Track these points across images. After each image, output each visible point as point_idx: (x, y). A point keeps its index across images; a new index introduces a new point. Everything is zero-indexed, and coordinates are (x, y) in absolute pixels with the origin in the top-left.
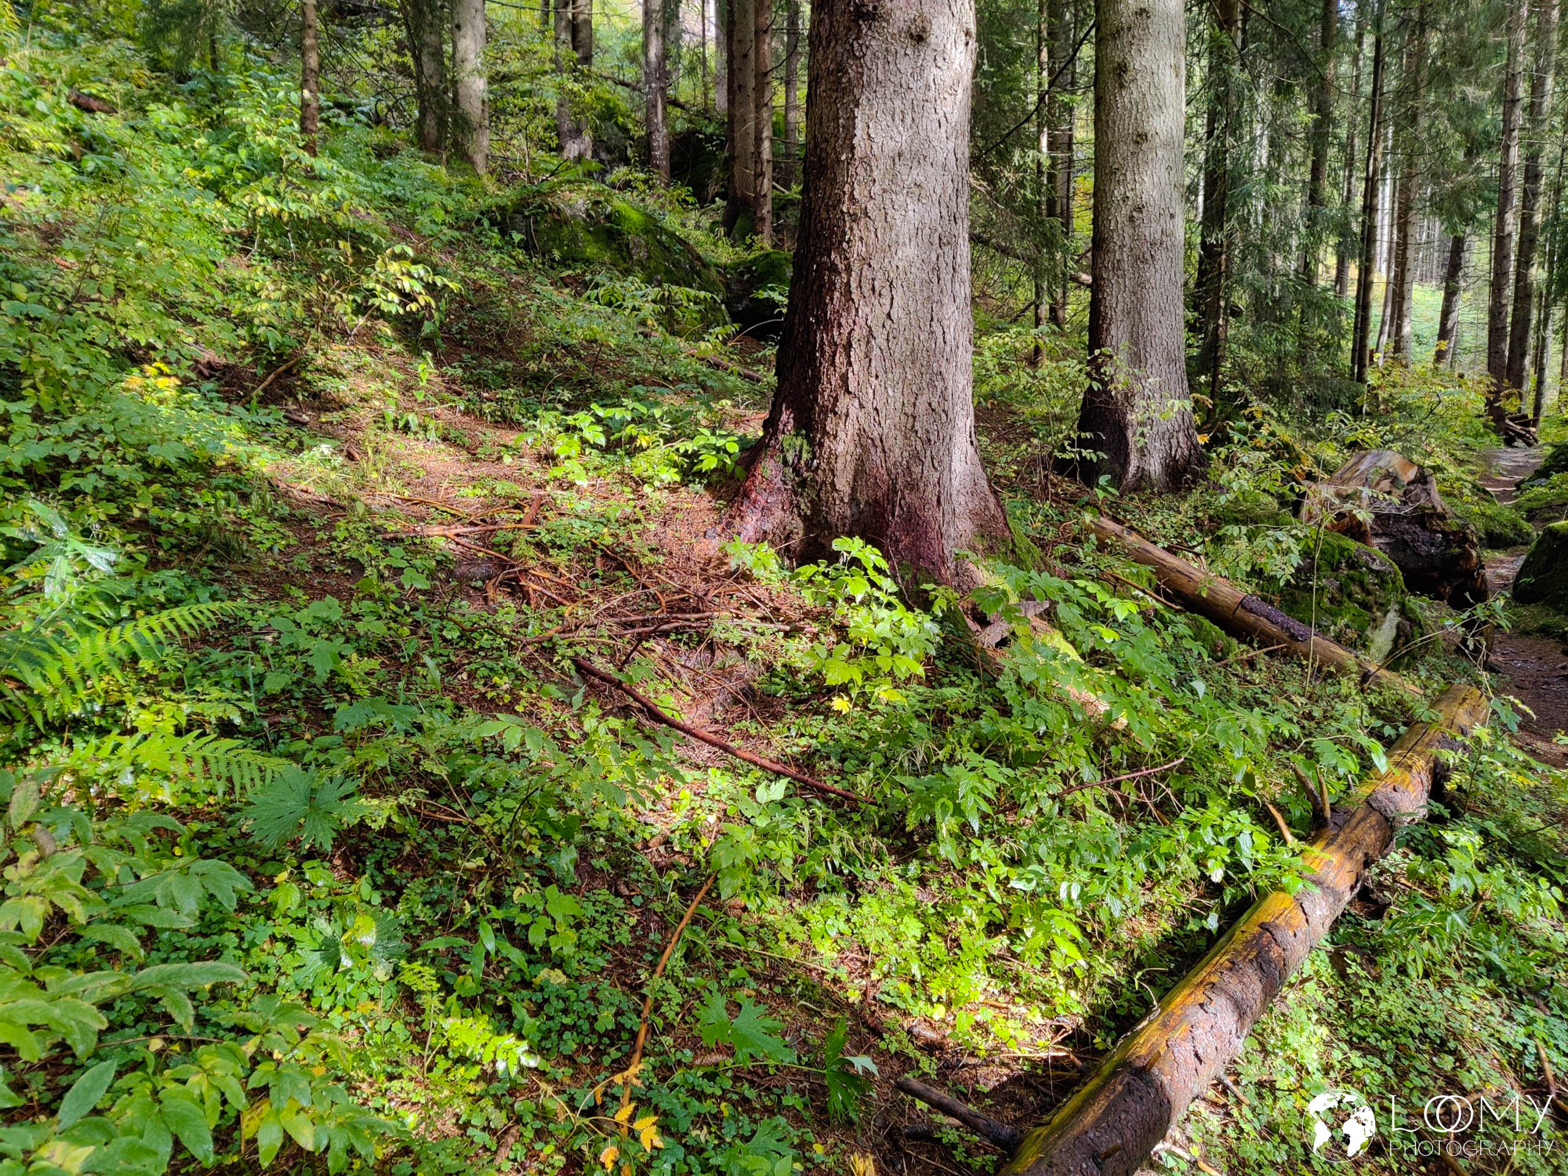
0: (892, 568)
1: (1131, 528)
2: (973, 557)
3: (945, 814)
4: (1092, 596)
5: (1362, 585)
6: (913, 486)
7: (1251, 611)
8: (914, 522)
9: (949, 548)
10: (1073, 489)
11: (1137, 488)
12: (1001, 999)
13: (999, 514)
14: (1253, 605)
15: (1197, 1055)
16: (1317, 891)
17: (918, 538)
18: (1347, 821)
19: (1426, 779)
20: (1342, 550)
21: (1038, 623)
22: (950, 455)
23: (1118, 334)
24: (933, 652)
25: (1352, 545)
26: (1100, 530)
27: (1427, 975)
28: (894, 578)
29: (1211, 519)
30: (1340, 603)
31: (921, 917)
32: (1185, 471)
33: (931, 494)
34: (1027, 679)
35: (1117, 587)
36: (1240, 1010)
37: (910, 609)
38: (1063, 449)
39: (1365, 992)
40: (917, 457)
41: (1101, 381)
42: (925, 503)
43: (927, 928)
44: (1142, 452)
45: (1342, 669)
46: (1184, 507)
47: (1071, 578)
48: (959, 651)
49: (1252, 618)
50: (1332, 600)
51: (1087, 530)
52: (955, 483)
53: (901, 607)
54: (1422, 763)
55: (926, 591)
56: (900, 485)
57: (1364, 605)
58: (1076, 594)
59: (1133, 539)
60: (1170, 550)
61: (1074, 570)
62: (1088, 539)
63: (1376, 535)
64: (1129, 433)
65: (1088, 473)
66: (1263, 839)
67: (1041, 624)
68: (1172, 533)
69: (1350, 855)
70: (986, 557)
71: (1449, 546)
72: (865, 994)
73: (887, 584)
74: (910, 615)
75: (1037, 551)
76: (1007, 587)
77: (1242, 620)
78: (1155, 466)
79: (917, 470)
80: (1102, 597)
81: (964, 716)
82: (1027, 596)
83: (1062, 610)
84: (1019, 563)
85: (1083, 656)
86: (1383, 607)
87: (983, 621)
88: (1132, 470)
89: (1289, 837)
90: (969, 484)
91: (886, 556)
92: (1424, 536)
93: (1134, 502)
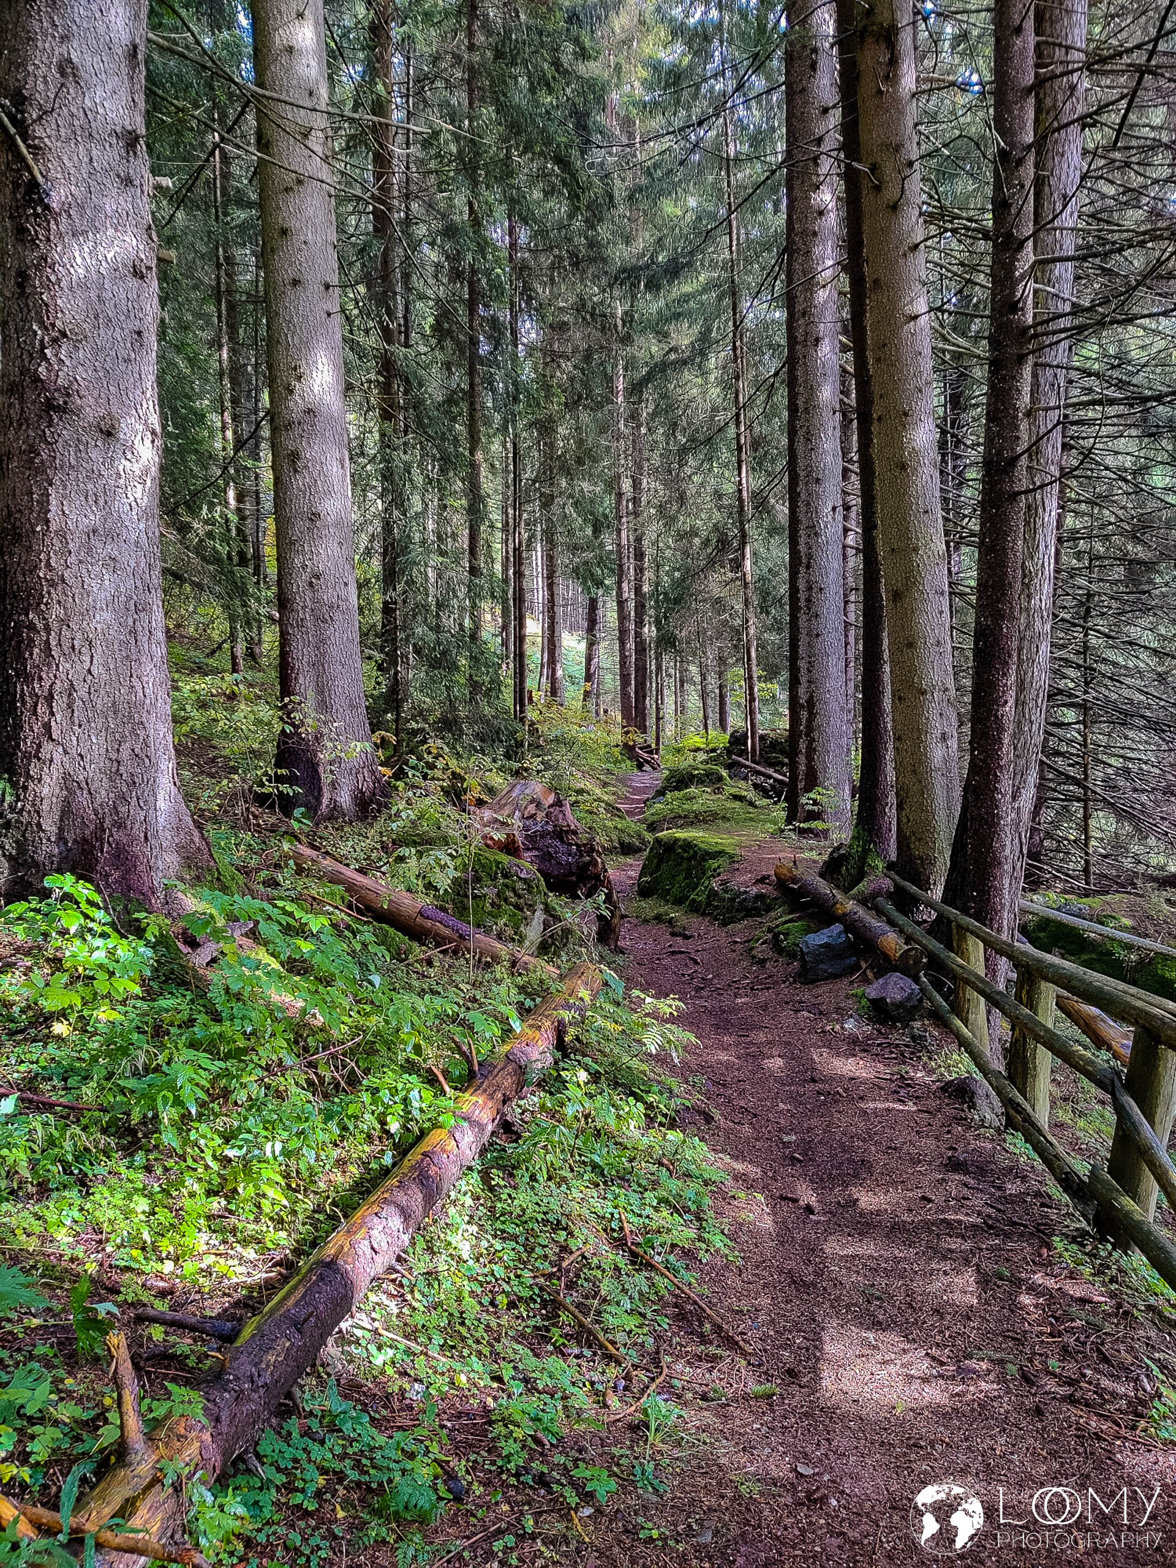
0: (104, 901)
1: (327, 853)
2: (181, 886)
3: (165, 1104)
4: (291, 915)
5: (514, 890)
6: (120, 825)
7: (428, 918)
8: (123, 858)
9: (158, 879)
10: (273, 820)
11: (331, 818)
12: (222, 1247)
13: (204, 847)
14: (429, 913)
15: (373, 1248)
16: (466, 1124)
17: (128, 872)
18: (490, 1072)
19: (551, 1035)
20: (498, 863)
21: (245, 941)
22: (155, 795)
23: (305, 682)
24: (148, 973)
25: (505, 859)
26: (298, 857)
27: (550, 1178)
28: (106, 909)
29: (394, 842)
30: (499, 906)
31: (150, 1196)
32: (371, 801)
33: (138, 831)
34: (235, 988)
35: (314, 904)
36: (405, 1214)
37: (123, 936)
38: (262, 785)
39: (504, 1197)
40: (123, 798)
41: (293, 725)
42: (133, 839)
43: (154, 1204)
44: (333, 785)
45: (496, 959)
46: (371, 833)
47: (271, 900)
48: (172, 972)
49: (429, 924)
50: (493, 904)
51: (287, 857)
52: (161, 820)
53: (114, 935)
54: (548, 1023)
55: (138, 920)
56: (107, 823)
57: (517, 907)
58: (275, 913)
59: (327, 863)
60: (361, 871)
61: (275, 893)
62: (287, 865)
63: (528, 849)
64: (321, 770)
65: (286, 805)
66: (428, 1094)
67: (247, 942)
68: (362, 855)
69: (491, 1097)
70: (193, 886)
71: (581, 856)
72: (101, 1265)
73: (99, 915)
74: (124, 941)
75: (241, 879)
76: (214, 912)
77: (422, 927)
78: (345, 799)
79: (123, 809)
80: (298, 914)
81: (180, 1026)
82: (232, 918)
83: (263, 927)
84: (225, 889)
85: (282, 964)
86: (532, 908)
87: (193, 944)
88: (325, 801)
89: (447, 1088)
90: (174, 821)
91: (99, 891)
92: (563, 848)
93: (327, 830)
